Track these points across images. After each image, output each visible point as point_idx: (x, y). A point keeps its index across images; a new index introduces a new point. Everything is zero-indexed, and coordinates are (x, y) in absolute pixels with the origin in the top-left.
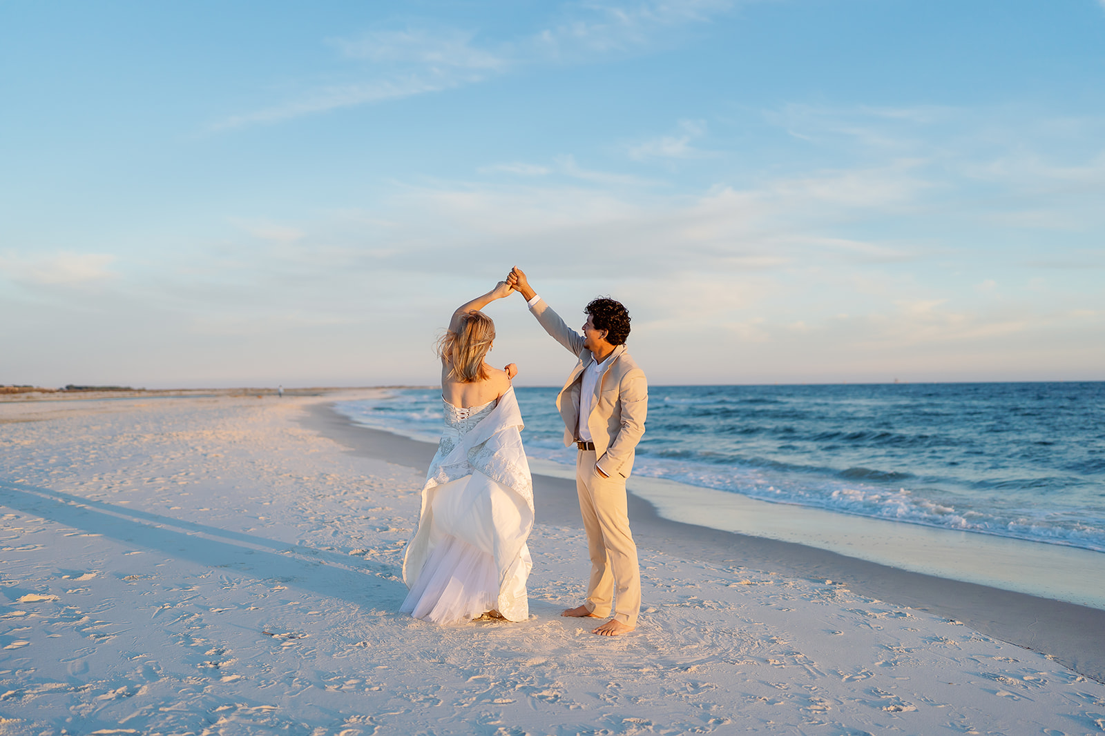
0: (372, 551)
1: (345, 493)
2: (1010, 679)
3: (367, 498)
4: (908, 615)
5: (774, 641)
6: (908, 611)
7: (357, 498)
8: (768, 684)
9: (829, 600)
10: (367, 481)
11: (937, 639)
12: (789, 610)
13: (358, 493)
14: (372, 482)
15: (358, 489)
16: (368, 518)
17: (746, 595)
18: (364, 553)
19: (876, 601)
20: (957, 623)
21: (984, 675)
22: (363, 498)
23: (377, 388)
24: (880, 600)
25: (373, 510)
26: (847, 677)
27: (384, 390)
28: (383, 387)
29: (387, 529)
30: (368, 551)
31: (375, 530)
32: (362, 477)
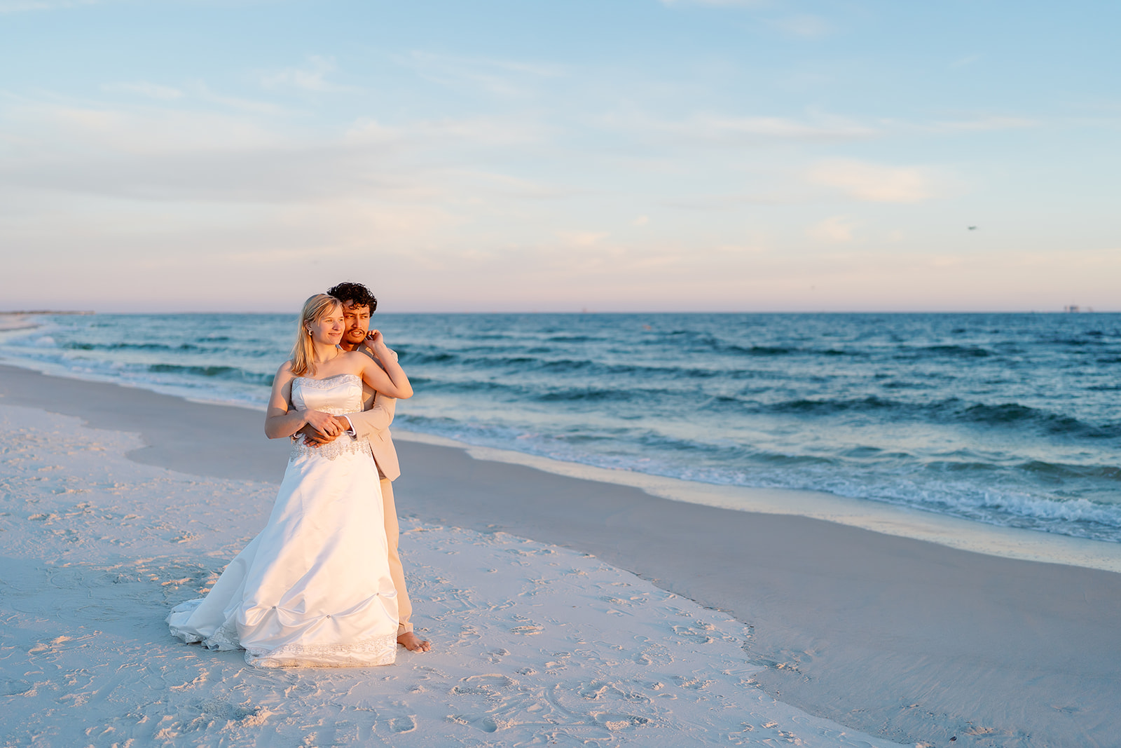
0: (53, 516)
1: (7, 451)
2: (620, 600)
3: (33, 456)
4: (553, 552)
5: (438, 581)
6: (554, 549)
7: (22, 456)
8: (429, 617)
9: (489, 542)
10: (28, 436)
11: (572, 571)
12: (454, 553)
13: (22, 450)
14: (35, 437)
15: (20, 445)
16: (39, 479)
17: (418, 541)
18: (44, 518)
19: (529, 541)
20: (591, 556)
21: (602, 598)
22: (28, 456)
23: (15, 313)
24: (533, 540)
25: (43, 470)
26: (494, 607)
27: (23, 316)
28: (22, 313)
29: (64, 491)
30: (48, 515)
31: (51, 492)
32: (21, 430)
